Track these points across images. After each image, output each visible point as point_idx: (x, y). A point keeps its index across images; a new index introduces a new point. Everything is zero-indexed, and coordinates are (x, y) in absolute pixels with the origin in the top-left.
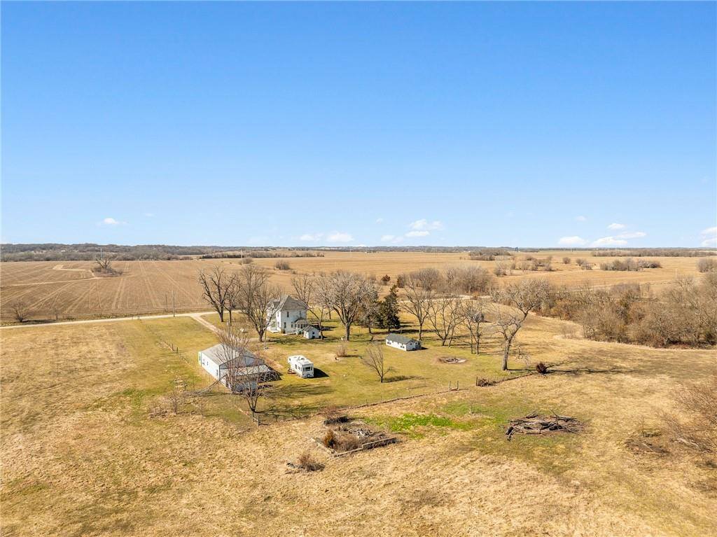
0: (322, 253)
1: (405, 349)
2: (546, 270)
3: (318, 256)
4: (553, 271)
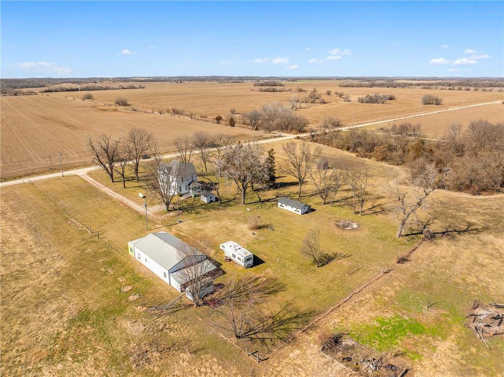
0: (143, 84)
1: (300, 213)
2: (321, 103)
3: (140, 88)
4: (326, 103)
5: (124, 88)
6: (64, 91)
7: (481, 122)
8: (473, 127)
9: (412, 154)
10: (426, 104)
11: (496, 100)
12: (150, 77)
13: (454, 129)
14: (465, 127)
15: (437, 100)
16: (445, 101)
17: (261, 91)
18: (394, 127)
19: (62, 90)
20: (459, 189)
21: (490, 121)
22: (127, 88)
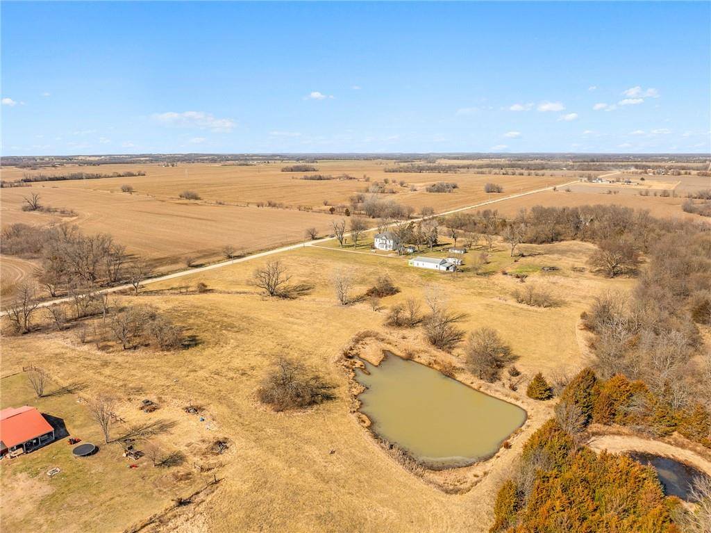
5: (120, 176)
6: (46, 180)
7: (538, 207)
8: (534, 210)
9: (500, 227)
10: (488, 192)
11: (548, 187)
12: (100, 156)
13: (522, 211)
14: (529, 211)
15: (498, 188)
16: (505, 188)
17: (306, 178)
18: (479, 212)
19: (44, 179)
20: (531, 242)
21: (544, 206)
22: (123, 176)
